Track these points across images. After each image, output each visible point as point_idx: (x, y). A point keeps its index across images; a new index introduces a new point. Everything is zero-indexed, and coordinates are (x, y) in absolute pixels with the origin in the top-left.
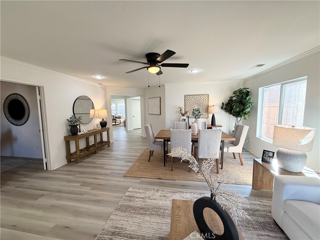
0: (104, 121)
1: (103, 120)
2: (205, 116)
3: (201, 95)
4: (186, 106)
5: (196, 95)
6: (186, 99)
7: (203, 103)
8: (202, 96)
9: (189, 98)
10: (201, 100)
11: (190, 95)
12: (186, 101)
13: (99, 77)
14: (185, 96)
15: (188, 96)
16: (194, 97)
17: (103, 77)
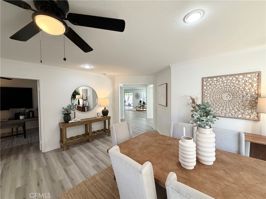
0: (105, 110)
1: (105, 108)
2: (248, 117)
3: (239, 75)
4: (204, 96)
5: (226, 76)
6: (205, 83)
7: (244, 89)
8: (241, 76)
9: (210, 82)
10: (238, 84)
11: (213, 77)
12: (205, 88)
13: (87, 67)
14: (203, 79)
15: (209, 79)
16: (221, 80)
17: (92, 67)
